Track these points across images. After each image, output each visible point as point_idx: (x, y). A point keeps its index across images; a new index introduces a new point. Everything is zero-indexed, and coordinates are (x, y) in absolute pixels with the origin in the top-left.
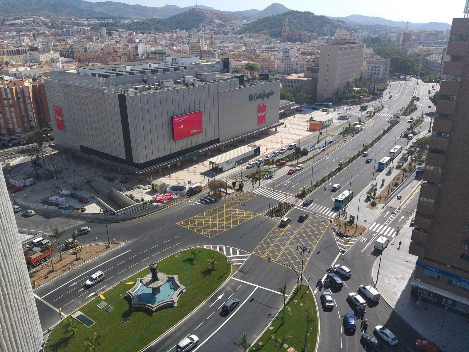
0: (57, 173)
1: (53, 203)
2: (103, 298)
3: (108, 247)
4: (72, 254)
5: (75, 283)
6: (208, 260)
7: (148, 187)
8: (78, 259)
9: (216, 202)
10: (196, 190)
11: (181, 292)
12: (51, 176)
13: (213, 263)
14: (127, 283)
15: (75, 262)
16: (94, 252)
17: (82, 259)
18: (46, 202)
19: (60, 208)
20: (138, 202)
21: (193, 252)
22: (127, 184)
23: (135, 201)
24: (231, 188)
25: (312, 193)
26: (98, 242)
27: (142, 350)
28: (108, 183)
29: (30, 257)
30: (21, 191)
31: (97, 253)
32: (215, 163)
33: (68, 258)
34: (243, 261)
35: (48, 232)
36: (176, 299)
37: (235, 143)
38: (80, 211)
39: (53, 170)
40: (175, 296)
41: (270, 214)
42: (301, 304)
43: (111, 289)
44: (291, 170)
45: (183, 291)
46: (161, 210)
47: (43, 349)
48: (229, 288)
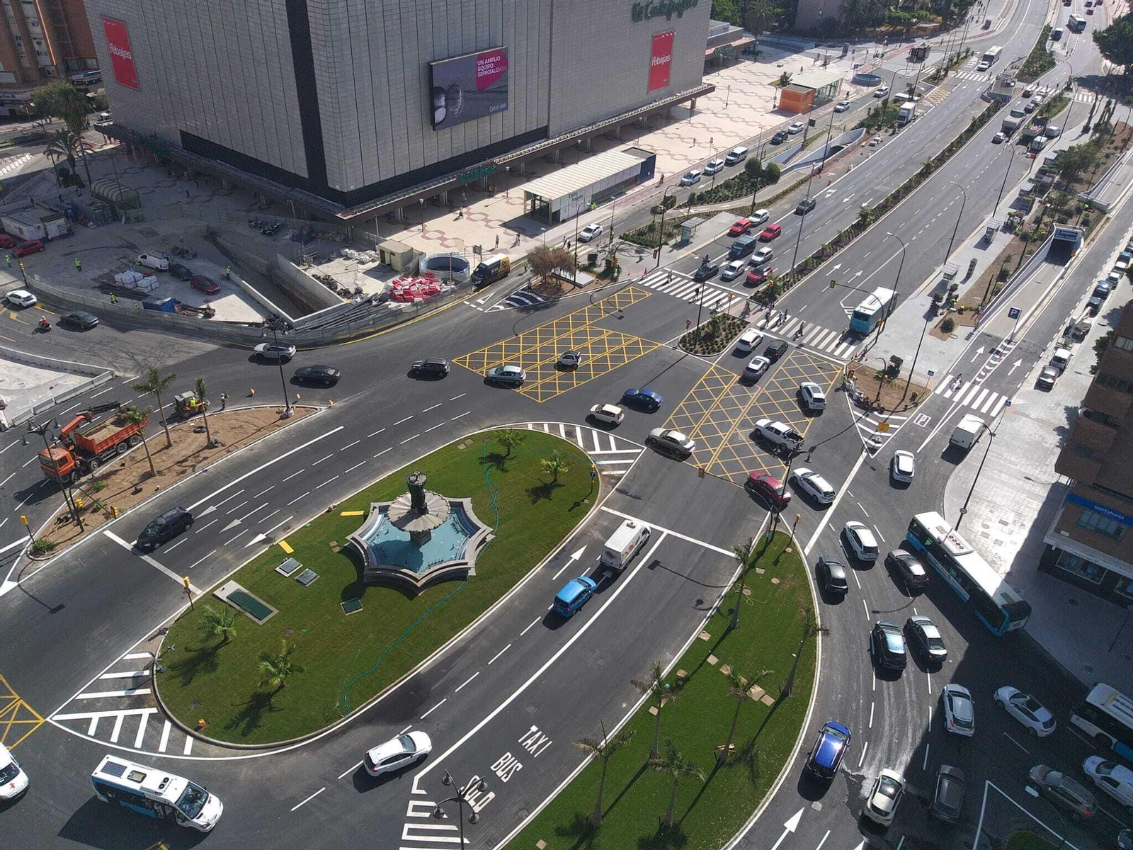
0: (129, 204)
1: (127, 289)
2: (289, 550)
3: (285, 417)
4: (195, 432)
5: (212, 509)
6: (544, 462)
7: (370, 256)
8: (211, 445)
9: (547, 307)
10: (496, 273)
11: (484, 540)
12: (112, 213)
13: (555, 472)
14: (343, 514)
15: (207, 453)
16: (252, 429)
17: (223, 445)
18: (107, 286)
19: (147, 306)
20: (349, 298)
21: (505, 441)
22: (312, 246)
23: (339, 294)
24: (586, 269)
25: (792, 290)
26: (258, 403)
27: (397, 681)
28: (265, 238)
29: (90, 438)
30: (37, 254)
31: (259, 430)
32: (541, 197)
33: (186, 440)
34: (626, 467)
35: (126, 370)
36: (471, 560)
37: (589, 140)
38: (201, 316)
39: (114, 198)
40: (469, 553)
41: (688, 345)
42: (775, 581)
43: (305, 526)
44: (738, 225)
45: (487, 540)
46: (409, 323)
47: (153, 675)
48: (597, 534)
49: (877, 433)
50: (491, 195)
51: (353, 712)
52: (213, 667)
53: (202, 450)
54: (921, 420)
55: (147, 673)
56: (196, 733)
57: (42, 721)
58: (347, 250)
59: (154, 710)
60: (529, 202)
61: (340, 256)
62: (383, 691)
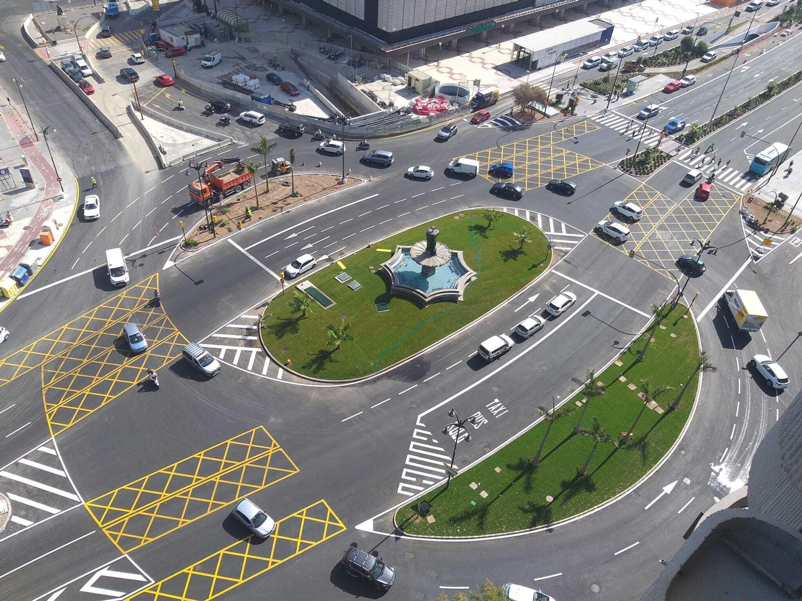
0: (241, 29)
1: (239, 86)
2: (343, 267)
3: (341, 183)
4: (283, 185)
5: (294, 235)
6: (515, 234)
7: (401, 80)
8: (294, 195)
9: (522, 129)
10: (488, 101)
11: (469, 280)
12: (230, 34)
13: (523, 241)
14: (378, 250)
15: (290, 200)
16: (319, 189)
17: (301, 196)
18: (227, 83)
19: (253, 98)
20: (385, 108)
21: (488, 216)
22: (362, 69)
23: (378, 104)
24: (554, 105)
25: (708, 137)
26: (323, 172)
27: (409, 357)
28: (327, 61)
29: (221, 179)
30: (181, 57)
31: (324, 189)
32: (525, 48)
33: (279, 192)
34: (572, 245)
35: (239, 139)
36: (461, 290)
37: (563, 11)
38: (287, 109)
39: (232, 23)
40: (460, 286)
41: (625, 167)
42: (673, 335)
43: (353, 254)
44: (671, 84)
45: (473, 280)
46: (425, 130)
47: (259, 329)
48: (547, 287)
49: (762, 247)
50: (487, 44)
51: (381, 371)
52: (296, 330)
53: (288, 197)
54: (796, 242)
55: (255, 327)
56: (285, 367)
58: (385, 75)
59: (260, 350)
60: (516, 53)
61: (380, 78)
62: (401, 361)
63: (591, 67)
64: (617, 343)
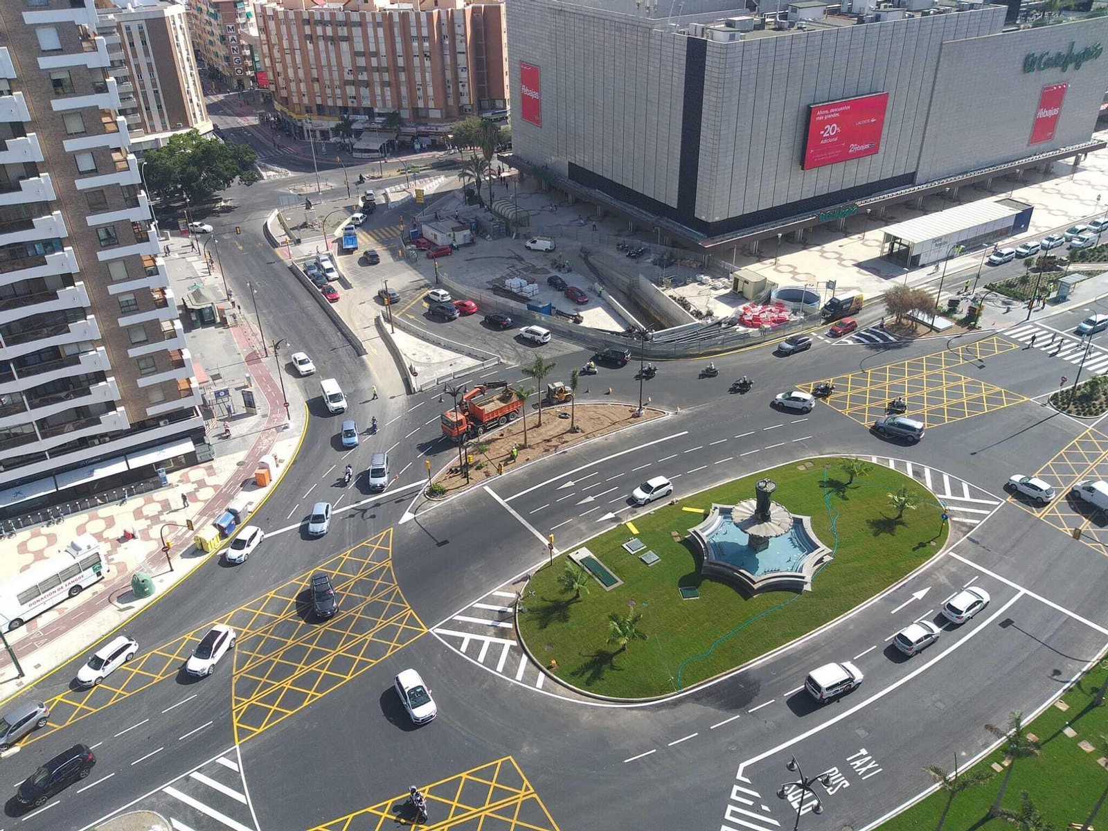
0: (519, 223)
1: (513, 293)
2: (635, 531)
3: (637, 416)
4: (560, 417)
5: (570, 484)
6: (891, 496)
7: (724, 283)
8: (574, 430)
9: (899, 347)
10: (848, 309)
11: (821, 560)
12: (507, 229)
13: (902, 507)
14: (685, 509)
15: (568, 437)
16: (607, 423)
17: (583, 432)
18: (498, 289)
19: (530, 308)
20: (700, 319)
21: (849, 468)
22: (672, 269)
23: (691, 313)
24: (945, 315)
26: (614, 400)
27: (728, 671)
28: (628, 261)
29: (481, 408)
30: (445, 257)
31: (614, 424)
32: (901, 239)
33: (554, 425)
34: (981, 517)
35: (509, 358)
36: (808, 574)
37: (956, 189)
38: (571, 321)
39: (510, 217)
40: (807, 567)
41: (1060, 403)
43: (649, 514)
45: (825, 560)
46: (755, 347)
47: (515, 613)
48: (943, 579)
50: (846, 233)
51: (685, 689)
52: (565, 618)
53: (566, 433)
55: (510, 610)
56: (548, 671)
57: (426, 630)
58: (702, 276)
59: (515, 643)
60: (888, 245)
61: (695, 281)
62: (714, 677)
63: (1001, 263)
64: (1057, 672)
